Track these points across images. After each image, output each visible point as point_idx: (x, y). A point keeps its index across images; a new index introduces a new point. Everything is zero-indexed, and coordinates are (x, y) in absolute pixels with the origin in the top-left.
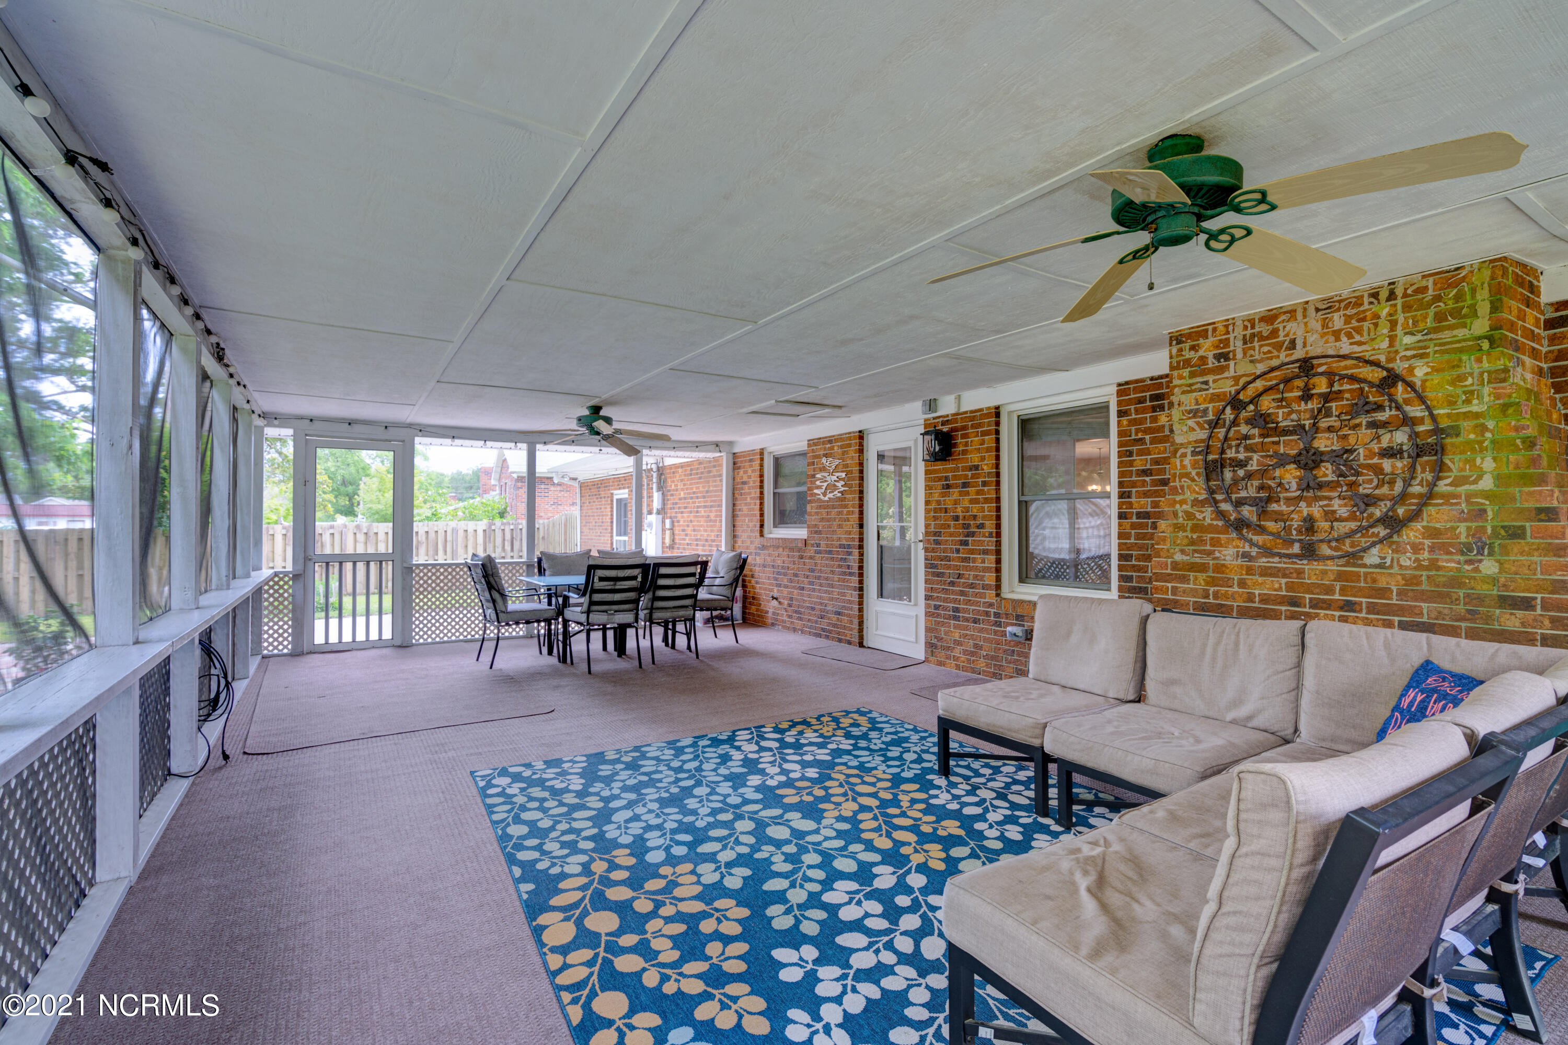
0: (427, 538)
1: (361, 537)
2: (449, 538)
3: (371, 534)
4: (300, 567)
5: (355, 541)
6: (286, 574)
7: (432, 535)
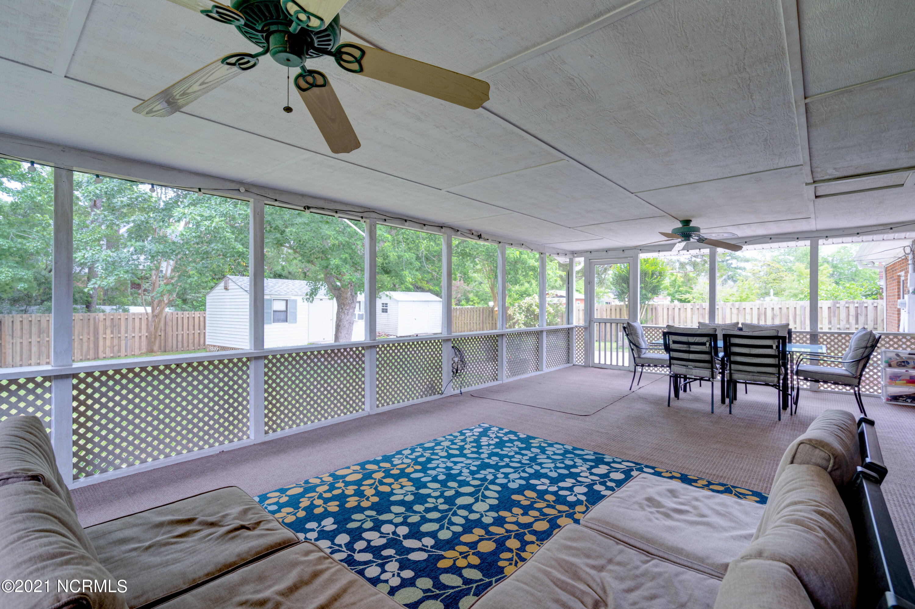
0: (781, 312)
1: (735, 311)
2: (798, 312)
3: (741, 309)
4: (587, 324)
5: (731, 313)
6: (580, 327)
7: (784, 310)
